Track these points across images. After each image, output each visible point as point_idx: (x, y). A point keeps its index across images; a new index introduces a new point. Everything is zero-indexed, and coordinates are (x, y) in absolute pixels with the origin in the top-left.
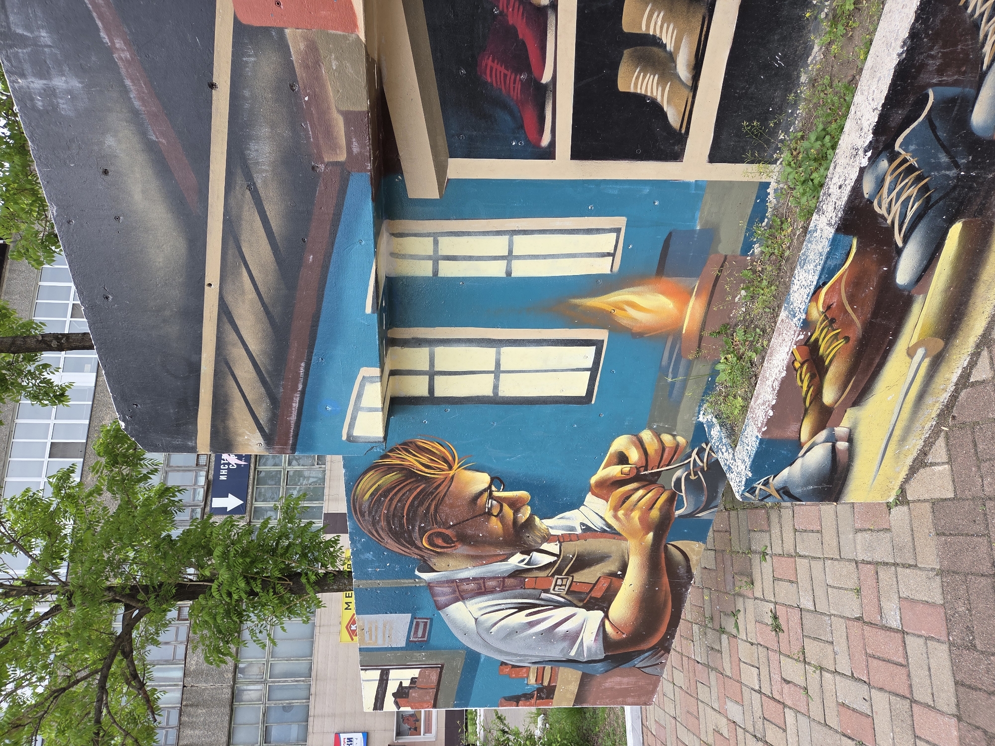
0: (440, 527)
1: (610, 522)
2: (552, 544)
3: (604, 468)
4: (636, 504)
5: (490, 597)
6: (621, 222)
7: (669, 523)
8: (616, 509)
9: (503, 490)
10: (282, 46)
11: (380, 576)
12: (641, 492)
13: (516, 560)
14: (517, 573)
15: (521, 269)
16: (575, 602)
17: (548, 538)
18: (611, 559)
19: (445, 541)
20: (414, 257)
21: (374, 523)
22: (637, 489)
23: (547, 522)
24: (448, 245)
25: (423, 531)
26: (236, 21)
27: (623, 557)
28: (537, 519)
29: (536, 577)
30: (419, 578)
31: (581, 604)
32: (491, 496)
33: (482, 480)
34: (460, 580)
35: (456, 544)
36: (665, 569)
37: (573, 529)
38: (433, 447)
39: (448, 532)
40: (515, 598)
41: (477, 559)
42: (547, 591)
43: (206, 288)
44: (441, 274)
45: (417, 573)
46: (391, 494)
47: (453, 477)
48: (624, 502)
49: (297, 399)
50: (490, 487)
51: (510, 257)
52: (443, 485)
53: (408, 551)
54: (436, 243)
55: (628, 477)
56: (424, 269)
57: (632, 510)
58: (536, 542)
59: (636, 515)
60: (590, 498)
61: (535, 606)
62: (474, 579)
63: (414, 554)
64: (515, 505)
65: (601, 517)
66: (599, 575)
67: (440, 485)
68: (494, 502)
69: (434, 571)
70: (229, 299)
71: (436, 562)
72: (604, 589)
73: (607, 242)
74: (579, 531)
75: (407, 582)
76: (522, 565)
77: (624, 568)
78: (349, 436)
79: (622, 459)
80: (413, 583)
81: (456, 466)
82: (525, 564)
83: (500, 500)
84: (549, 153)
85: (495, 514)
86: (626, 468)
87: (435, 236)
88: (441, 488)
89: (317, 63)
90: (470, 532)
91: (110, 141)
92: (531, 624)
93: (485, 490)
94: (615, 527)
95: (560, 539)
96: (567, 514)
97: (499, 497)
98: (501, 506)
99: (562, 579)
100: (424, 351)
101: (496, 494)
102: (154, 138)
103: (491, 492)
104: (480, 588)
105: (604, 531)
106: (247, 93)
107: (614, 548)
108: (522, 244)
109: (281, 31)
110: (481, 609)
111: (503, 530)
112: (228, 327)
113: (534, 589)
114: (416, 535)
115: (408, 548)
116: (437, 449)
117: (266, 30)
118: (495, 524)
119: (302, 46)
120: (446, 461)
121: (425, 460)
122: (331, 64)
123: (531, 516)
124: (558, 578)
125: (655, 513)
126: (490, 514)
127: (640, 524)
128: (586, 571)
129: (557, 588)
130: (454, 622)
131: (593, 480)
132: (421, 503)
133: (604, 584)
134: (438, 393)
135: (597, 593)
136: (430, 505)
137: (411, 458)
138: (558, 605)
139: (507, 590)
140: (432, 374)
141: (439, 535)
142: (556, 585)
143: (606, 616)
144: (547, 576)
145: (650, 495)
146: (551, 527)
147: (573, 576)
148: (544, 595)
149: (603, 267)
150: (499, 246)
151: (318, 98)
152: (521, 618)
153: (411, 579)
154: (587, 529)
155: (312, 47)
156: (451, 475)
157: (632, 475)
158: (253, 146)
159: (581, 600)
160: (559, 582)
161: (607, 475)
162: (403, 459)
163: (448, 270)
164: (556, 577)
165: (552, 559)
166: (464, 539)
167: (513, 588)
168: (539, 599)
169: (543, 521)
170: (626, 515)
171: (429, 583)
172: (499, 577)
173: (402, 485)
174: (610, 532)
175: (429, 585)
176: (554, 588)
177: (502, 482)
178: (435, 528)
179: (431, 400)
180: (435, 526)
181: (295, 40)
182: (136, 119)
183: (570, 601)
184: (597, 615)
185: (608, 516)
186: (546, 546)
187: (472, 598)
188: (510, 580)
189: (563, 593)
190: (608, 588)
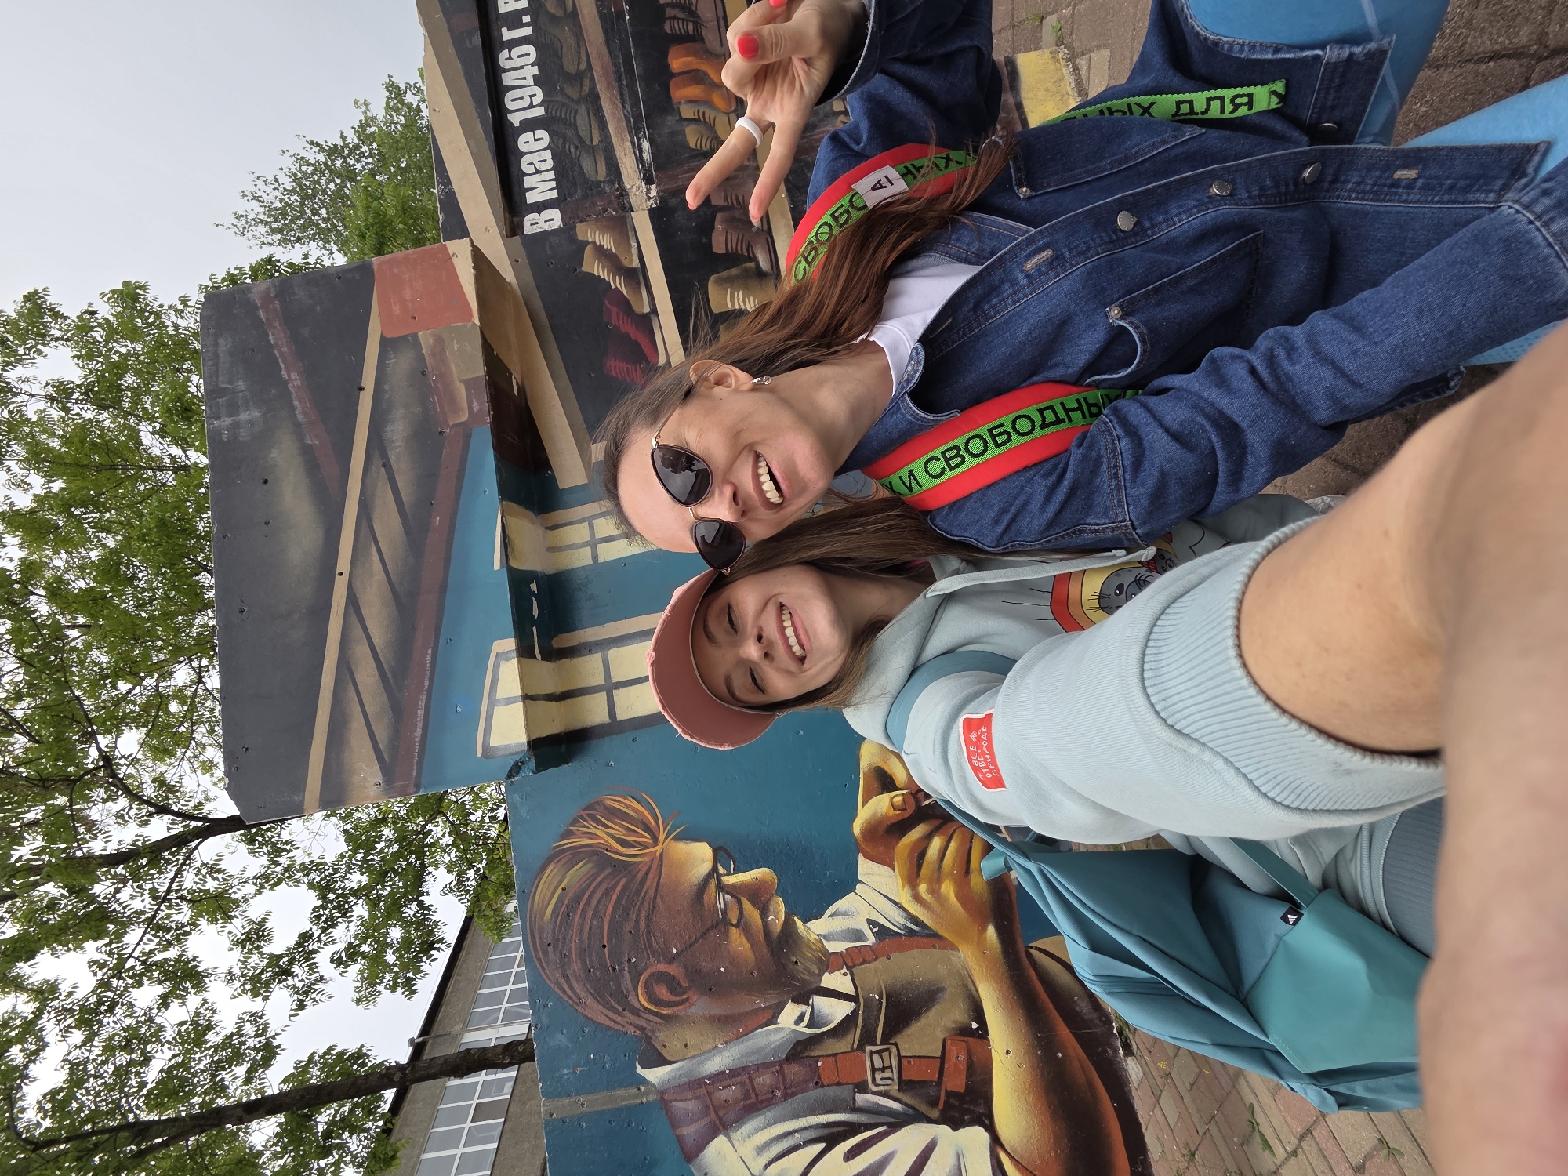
0: (659, 962)
1: (913, 913)
2: (837, 973)
3: (865, 803)
4: (940, 867)
5: (769, 1114)
8: (912, 880)
9: (737, 871)
10: (416, 344)
11: (583, 1086)
12: (937, 843)
13: (790, 1020)
14: (801, 1049)
16: (924, 1109)
17: (829, 962)
18: (947, 995)
19: (672, 991)
20: (571, 547)
21: (564, 965)
22: (928, 837)
23: (818, 927)
24: (604, 526)
25: (636, 972)
26: (382, 337)
27: (965, 986)
28: (799, 923)
29: (835, 1055)
30: (644, 1081)
31: (936, 1114)
32: (721, 888)
33: (699, 856)
34: (710, 1077)
35: (689, 994)
36: (1050, 1005)
38: (627, 806)
39: (674, 970)
43: (337, 577)
44: (601, 559)
45: (639, 1070)
46: (582, 903)
47: (661, 855)
48: (919, 866)
49: (422, 704)
50: (715, 869)
53: (619, 1019)
54: (591, 527)
55: (907, 815)
56: (583, 558)
57: (939, 881)
58: (813, 974)
61: (852, 1129)
62: (735, 1073)
64: (757, 894)
65: (896, 903)
66: (941, 1036)
67: (646, 874)
68: (727, 897)
70: (357, 585)
72: (963, 1069)
74: (871, 940)
75: (625, 1096)
76: (802, 1028)
77: (978, 1014)
78: (486, 747)
79: (885, 780)
80: (636, 1096)
81: (661, 837)
82: (808, 1026)
85: (734, 921)
86: (897, 797)
87: (590, 520)
89: (443, 351)
91: (274, 453)
94: (926, 921)
95: (849, 961)
96: (840, 905)
97: (733, 886)
98: (739, 903)
101: (729, 880)
102: (309, 442)
103: (719, 876)
104: (746, 1096)
105: (911, 933)
106: (387, 387)
109: (415, 336)
111: (754, 953)
112: (354, 619)
113: (838, 1084)
114: (627, 982)
115: (617, 1012)
116: (634, 809)
117: (404, 338)
119: (431, 341)
120: (647, 828)
121: (619, 832)
122: (454, 348)
123: (787, 914)
125: (978, 882)
126: (726, 922)
127: (964, 908)
128: (914, 1028)
131: (857, 828)
132: (626, 913)
133: (959, 1058)
134: (621, 716)
135: (955, 1081)
137: (600, 832)
139: (793, 1095)
140: (610, 688)
143: (996, 1140)
146: (824, 937)
151: (444, 375)
153: (630, 1085)
155: (439, 341)
156: (658, 854)
158: (389, 428)
159: (933, 1104)
161: (874, 815)
163: (608, 552)
166: (701, 982)
167: (802, 1088)
168: (856, 1109)
169: (808, 924)
170: (934, 891)
171: (662, 1093)
172: (771, 1064)
173: (594, 884)
174: (919, 935)
175: (662, 1098)
177: (730, 856)
178: (651, 965)
179: (615, 727)
180: (652, 960)
181: (426, 339)
182: (298, 429)
183: (913, 1108)
184: (975, 1137)
185: (904, 897)
186: (830, 980)
187: (739, 1120)
188: (794, 1070)
189: (894, 1088)
190: (970, 1066)
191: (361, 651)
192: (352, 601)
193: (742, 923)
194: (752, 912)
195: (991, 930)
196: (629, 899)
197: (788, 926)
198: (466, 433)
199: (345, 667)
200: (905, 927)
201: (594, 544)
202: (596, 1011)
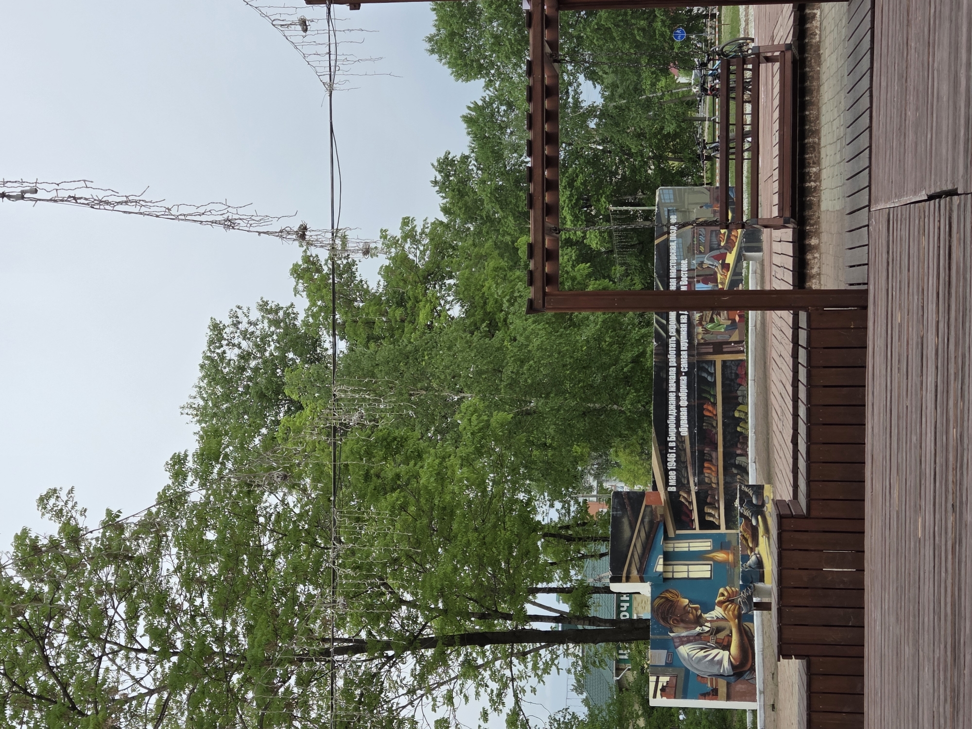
1: (724, 616)
2: (708, 623)
3: (718, 598)
4: (730, 609)
5: (691, 643)
6: (711, 540)
7: (741, 616)
8: (724, 611)
9: (693, 605)
10: (651, 507)
11: (658, 634)
12: (730, 605)
13: (698, 629)
14: (699, 634)
17: (707, 621)
18: (727, 629)
19: (677, 622)
20: (670, 547)
21: (658, 615)
23: (706, 615)
25: (671, 618)
26: (645, 505)
27: (730, 629)
29: (705, 636)
30: (670, 635)
31: (720, 648)
32: (689, 607)
33: (686, 601)
34: (682, 636)
35: (680, 623)
36: (744, 633)
37: (713, 618)
38: (674, 591)
39: (678, 618)
40: (699, 644)
41: (687, 629)
42: (709, 642)
43: (632, 541)
45: (669, 633)
46: (663, 606)
48: (726, 609)
49: (646, 563)
51: (689, 547)
53: (667, 624)
56: (672, 550)
57: (729, 612)
58: (704, 623)
59: (731, 613)
60: (716, 607)
61: (706, 648)
62: (686, 636)
63: (668, 626)
64: (696, 609)
65: (721, 614)
66: (724, 636)
67: (676, 603)
68: (690, 609)
69: (674, 633)
71: (675, 629)
73: (709, 544)
74: (715, 619)
75: (666, 637)
77: (731, 633)
79: (723, 595)
81: (680, 597)
82: (701, 631)
83: (691, 607)
84: (695, 529)
86: (725, 598)
87: (675, 544)
90: (684, 618)
91: (624, 519)
92: (706, 656)
93: (687, 605)
94: (726, 617)
95: (710, 621)
96: (711, 612)
98: (692, 610)
99: (713, 637)
100: (671, 567)
102: (630, 519)
103: (689, 605)
104: (688, 640)
106: (645, 513)
107: (727, 625)
108: (691, 545)
110: (689, 648)
111: (694, 618)
112: (635, 548)
113: (705, 641)
114: (669, 619)
118: (691, 616)
120: (677, 596)
121: (672, 595)
122: (658, 509)
123: (701, 613)
125: (736, 612)
126: (689, 612)
127: (733, 616)
128: (720, 634)
130: (680, 654)
131: (716, 601)
132: (670, 608)
133: (726, 640)
134: (675, 577)
135: (725, 644)
136: (673, 609)
137: (668, 595)
138: (713, 648)
140: (673, 572)
141: (675, 620)
143: (730, 654)
144: (708, 636)
145: (733, 606)
146: (707, 617)
147: (716, 636)
148: (709, 644)
150: (687, 545)
151: (656, 513)
152: (702, 654)
154: (718, 618)
155: (656, 507)
156: (678, 600)
157: (727, 600)
158: (645, 520)
159: (721, 646)
160: (712, 639)
161: (720, 600)
162: (666, 595)
163: (676, 550)
164: (711, 636)
165: (709, 629)
166: (683, 621)
167: (698, 640)
168: (707, 645)
169: (704, 615)
172: (693, 636)
173: (666, 603)
174: (724, 619)
175: (672, 638)
176: (711, 641)
177: (692, 602)
179: (673, 578)
180: (674, 616)
181: (653, 506)
182: (628, 517)
183: (717, 647)
184: (727, 653)
185: (723, 613)
186: (706, 624)
187: (686, 644)
188: (697, 637)
189: (714, 643)
190: (728, 641)
191: (636, 553)
192: (635, 545)
193: (692, 613)
194: (694, 611)
195: (737, 620)
196: (671, 606)
197: (701, 615)
198: (659, 522)
199: (632, 555)
200: (722, 618)
201: (674, 548)
202: (663, 623)
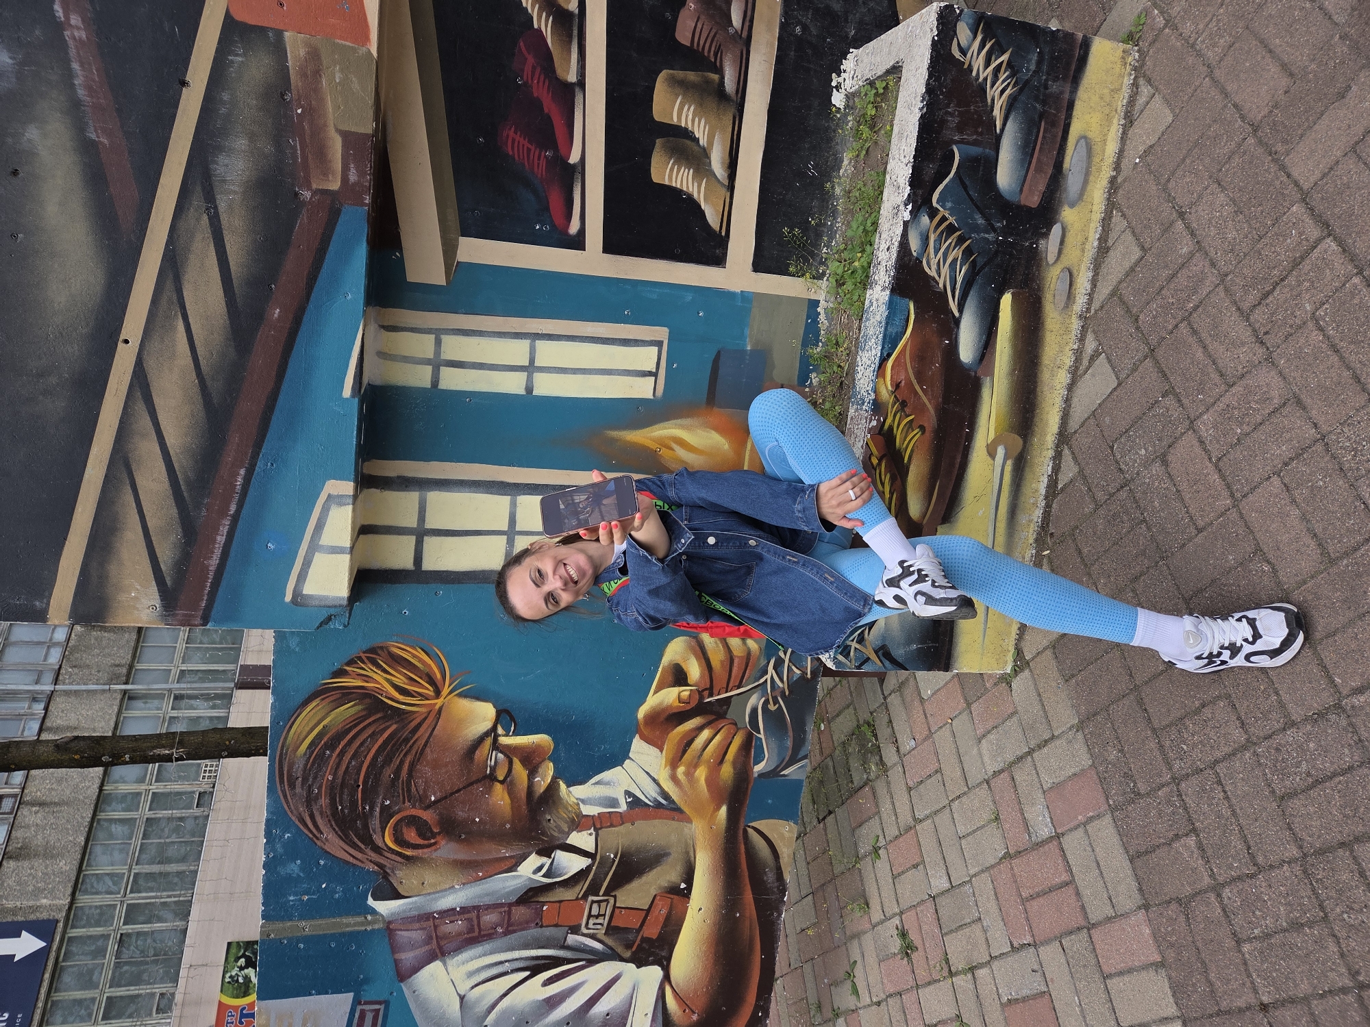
0: (414, 807)
1: (666, 789)
2: (585, 833)
3: (656, 692)
4: (701, 755)
5: (487, 946)
6: (662, 333)
7: (747, 788)
8: (674, 764)
9: (516, 734)
10: (279, 49)
11: (310, 911)
12: (706, 734)
13: (530, 868)
14: (531, 895)
15: (546, 386)
16: (620, 950)
17: (579, 823)
18: (670, 859)
19: (421, 835)
20: (406, 359)
21: (310, 801)
22: (700, 729)
23: (579, 791)
24: (455, 347)
25: (387, 814)
26: (228, 15)
27: (687, 853)
28: (563, 786)
29: (560, 902)
30: (373, 912)
31: (628, 954)
32: (496, 746)
33: (482, 714)
34: (440, 913)
35: (438, 838)
36: (746, 874)
37: (613, 802)
38: (414, 656)
39: (428, 816)
40: (526, 946)
41: (471, 869)
42: (575, 930)
43: (121, 345)
44: (443, 385)
45: (370, 901)
46: (342, 744)
47: (441, 709)
48: (684, 752)
49: (224, 530)
50: (494, 728)
51: (530, 368)
52: (425, 726)
53: (359, 855)
54: (438, 343)
55: (688, 707)
56: (420, 377)
57: (696, 766)
58: (561, 831)
59: (701, 773)
60: (638, 745)
61: (555, 962)
62: (464, 910)
63: (367, 862)
64: (531, 759)
65: (654, 780)
66: (653, 892)
67: (420, 725)
68: (500, 756)
69: (398, 896)
70: (150, 364)
71: (404, 877)
72: (662, 920)
73: (646, 358)
74: (623, 807)
75: (351, 923)
76: (539, 877)
77: (689, 878)
78: (297, 593)
79: (678, 676)
80: (362, 924)
81: (445, 691)
82: (544, 876)
83: (509, 752)
84: (578, 243)
85: (501, 778)
86: (685, 692)
87: (438, 333)
88: (422, 730)
89: (317, 73)
90: (461, 814)
92: (552, 1003)
93: (487, 734)
94: (674, 797)
95: (597, 824)
96: (606, 775)
97: (508, 747)
98: (511, 763)
99: (599, 902)
100: (412, 497)
101: (504, 740)
102: (93, 136)
103: (496, 736)
104: (471, 930)
105: (658, 805)
106: (226, 96)
107: (674, 838)
108: (548, 353)
109: (279, 34)
110: (471, 974)
111: (512, 808)
112: (140, 407)
113: (556, 926)
114: (375, 823)
115: (360, 850)
116: (420, 660)
117: (262, 30)
118: (500, 798)
119: (302, 52)
120: (431, 681)
121: (400, 680)
122: (334, 75)
123: (554, 779)
124: (593, 902)
125: (727, 770)
126: (492, 778)
127: (709, 790)
128: (635, 884)
129: (592, 921)
130: (424, 1006)
131: (642, 713)
132: (389, 760)
133: (661, 911)
134: (428, 565)
136: (402, 762)
137: (379, 676)
138: (594, 959)
139: (514, 931)
140: (421, 533)
141: (413, 821)
142: (590, 916)
143: (667, 977)
144: (577, 899)
145: (718, 738)
146: (583, 801)
147: (615, 897)
148: (572, 939)
149: (644, 389)
150: (517, 351)
151: (314, 112)
152: (535, 990)
153: (359, 914)
154: (635, 802)
155: (314, 55)
156: (437, 707)
157: (693, 704)
158: (222, 159)
159: (628, 946)
160: (595, 911)
161: (661, 704)
162: (367, 678)
163: (453, 380)
164: (591, 898)
165: (582, 863)
166: (452, 828)
167: (524, 926)
168: (564, 947)
169: (571, 789)
170: (689, 774)
171: (390, 923)
172: (502, 905)
173: (362, 726)
174: (667, 808)
175: (388, 928)
176: (587, 923)
177: (512, 719)
178: (405, 809)
179: (417, 575)
180: (407, 804)
181: (295, 45)
182: (74, 108)
183: (611, 948)
184: (655, 972)
185: (663, 776)
186: (576, 839)
187: (458, 950)
188: (520, 912)
189: (601, 932)
190: (668, 918)
192: (140, 381)
194: (520, 771)
195: (723, 813)
196: (394, 746)
197: (552, 788)
198: (332, 206)
199: (121, 462)
200: (656, 800)
201: (437, 364)
202: (333, 842)
